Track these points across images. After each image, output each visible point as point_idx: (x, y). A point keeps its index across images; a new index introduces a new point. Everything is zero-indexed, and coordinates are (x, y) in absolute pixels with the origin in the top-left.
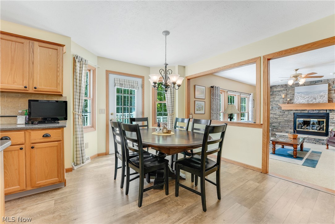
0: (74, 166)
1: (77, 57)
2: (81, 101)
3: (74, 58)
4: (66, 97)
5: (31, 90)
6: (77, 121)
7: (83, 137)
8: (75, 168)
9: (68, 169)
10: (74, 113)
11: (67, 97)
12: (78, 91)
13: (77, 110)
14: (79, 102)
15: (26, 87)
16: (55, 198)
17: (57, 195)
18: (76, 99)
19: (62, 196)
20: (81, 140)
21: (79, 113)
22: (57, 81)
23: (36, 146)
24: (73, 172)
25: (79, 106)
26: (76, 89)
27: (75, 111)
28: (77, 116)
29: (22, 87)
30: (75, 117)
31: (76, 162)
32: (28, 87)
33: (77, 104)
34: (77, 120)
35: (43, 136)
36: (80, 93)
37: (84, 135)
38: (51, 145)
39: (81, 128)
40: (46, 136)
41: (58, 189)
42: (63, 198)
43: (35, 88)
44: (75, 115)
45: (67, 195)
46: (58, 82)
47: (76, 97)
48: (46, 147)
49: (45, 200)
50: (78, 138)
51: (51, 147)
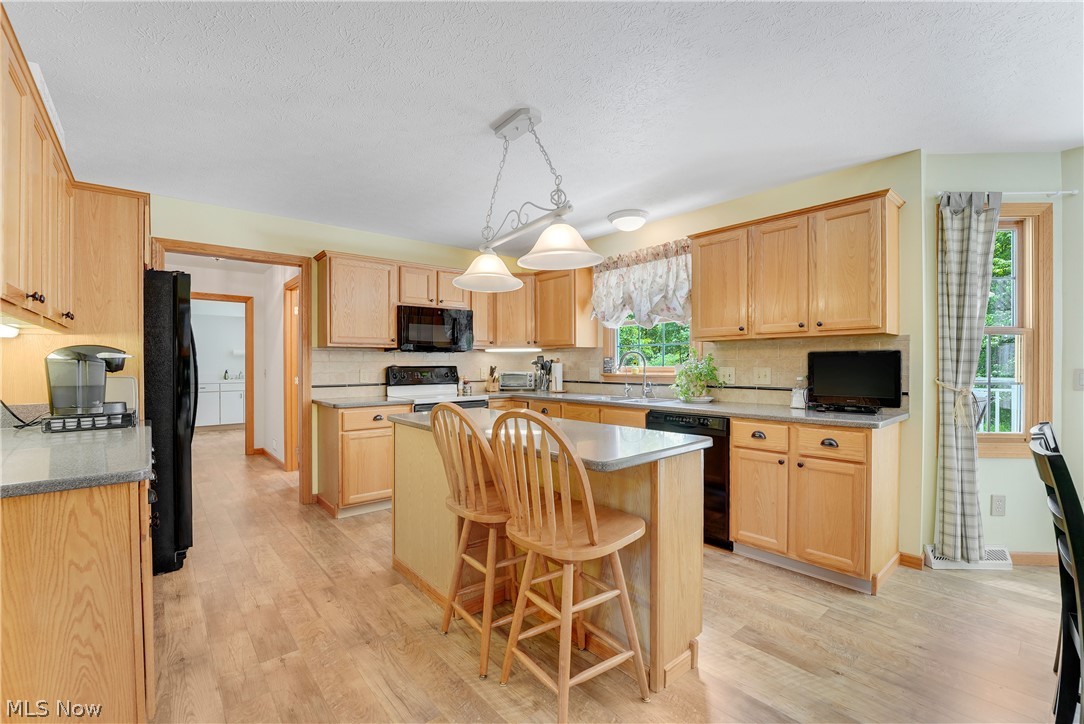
0: (932, 557)
1: (949, 198)
2: (964, 345)
3: (939, 205)
4: (908, 336)
5: (814, 331)
6: (950, 414)
7: (972, 471)
8: (936, 564)
9: (910, 557)
10: (938, 385)
11: (911, 338)
12: (954, 312)
13: (950, 376)
14: (958, 350)
15: (801, 326)
16: (833, 606)
17: (843, 602)
18: (947, 341)
19: (849, 611)
20: (965, 479)
21: (960, 386)
22: (869, 298)
23: (808, 462)
24: (924, 572)
25: (957, 361)
26: (946, 308)
27: (941, 378)
28: (949, 397)
29: (795, 326)
30: (941, 399)
31: (939, 546)
32: (805, 323)
33: (950, 354)
34: (949, 408)
35: (823, 443)
36: (960, 318)
37: (979, 464)
38: (839, 470)
39: (967, 438)
40: (828, 444)
41: (854, 591)
42: (849, 615)
43: (820, 325)
44: (943, 392)
45: (863, 616)
46: (873, 299)
47: (947, 334)
48: (827, 472)
49: (812, 596)
50: (951, 469)
51: (840, 474)
